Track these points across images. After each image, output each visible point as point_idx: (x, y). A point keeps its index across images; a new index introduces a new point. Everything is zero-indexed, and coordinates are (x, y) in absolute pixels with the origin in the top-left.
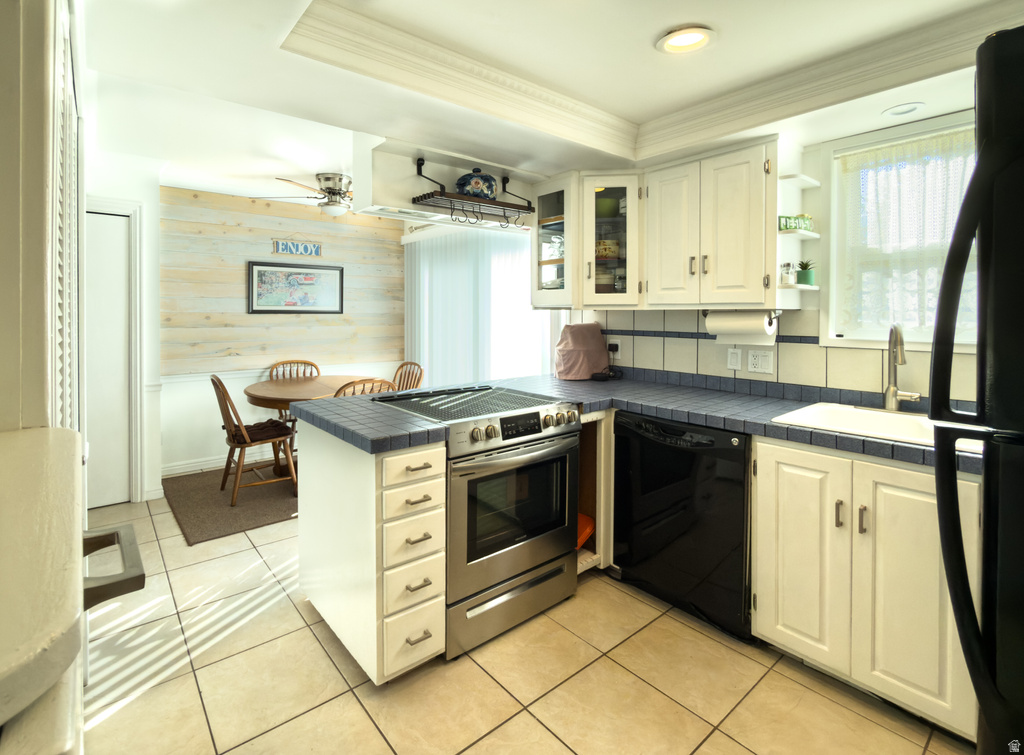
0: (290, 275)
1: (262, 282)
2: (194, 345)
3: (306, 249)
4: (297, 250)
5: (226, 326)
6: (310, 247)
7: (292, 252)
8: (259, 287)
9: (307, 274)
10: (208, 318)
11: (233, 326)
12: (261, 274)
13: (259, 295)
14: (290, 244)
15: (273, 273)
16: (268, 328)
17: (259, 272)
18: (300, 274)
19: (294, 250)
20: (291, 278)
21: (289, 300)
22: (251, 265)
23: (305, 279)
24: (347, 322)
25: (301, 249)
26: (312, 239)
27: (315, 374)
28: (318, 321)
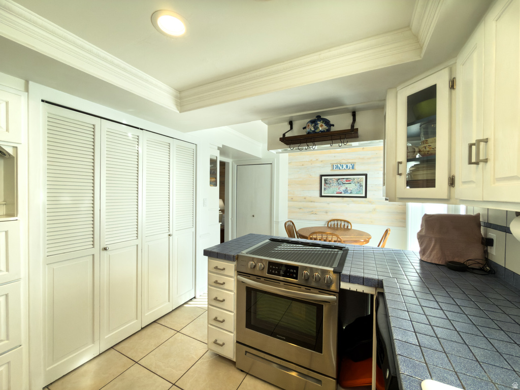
0: (339, 179)
1: (326, 183)
2: (300, 208)
3: (347, 166)
4: (343, 168)
5: (312, 202)
6: (349, 165)
7: (340, 169)
8: (325, 185)
9: (347, 179)
10: (305, 198)
11: (314, 202)
12: (325, 180)
13: (325, 189)
14: (339, 165)
15: (331, 179)
16: (328, 204)
17: (325, 179)
18: (343, 179)
19: (341, 168)
20: (339, 181)
21: (338, 191)
22: (321, 176)
23: (346, 181)
24: (370, 202)
25: (345, 167)
26: (351, 161)
27: (349, 227)
28: (353, 201)
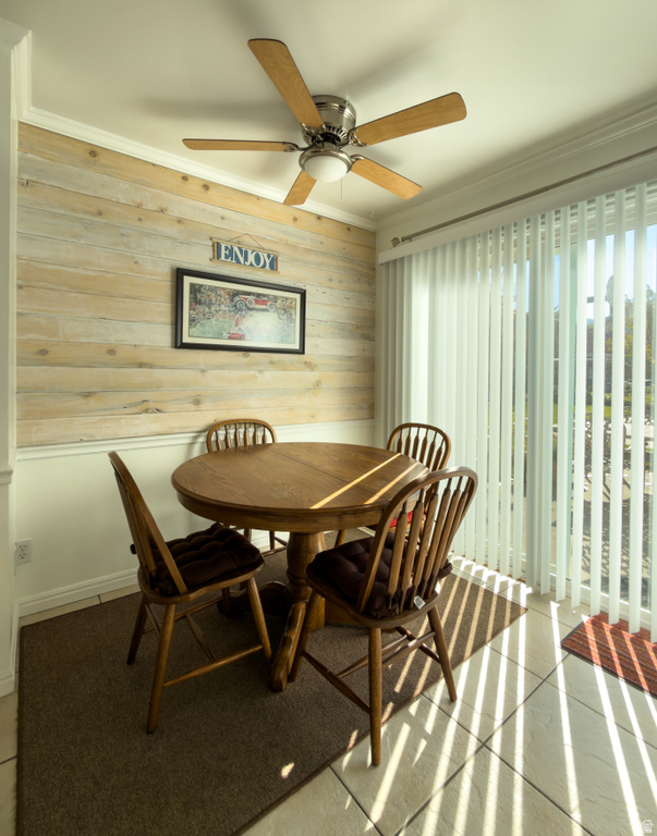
0: (236, 293)
1: (195, 301)
2: (88, 395)
3: (257, 258)
4: (246, 259)
5: (141, 365)
6: (264, 257)
7: (238, 262)
8: (191, 308)
9: (259, 295)
10: (112, 352)
11: (151, 366)
12: (195, 289)
13: (192, 321)
14: (236, 249)
15: (213, 289)
16: (203, 371)
17: (192, 286)
18: (249, 294)
19: (242, 260)
20: (236, 299)
21: (234, 330)
22: (180, 274)
23: (257, 302)
24: (310, 366)
25: (251, 258)
26: (265, 245)
27: (269, 440)
28: (272, 363)
